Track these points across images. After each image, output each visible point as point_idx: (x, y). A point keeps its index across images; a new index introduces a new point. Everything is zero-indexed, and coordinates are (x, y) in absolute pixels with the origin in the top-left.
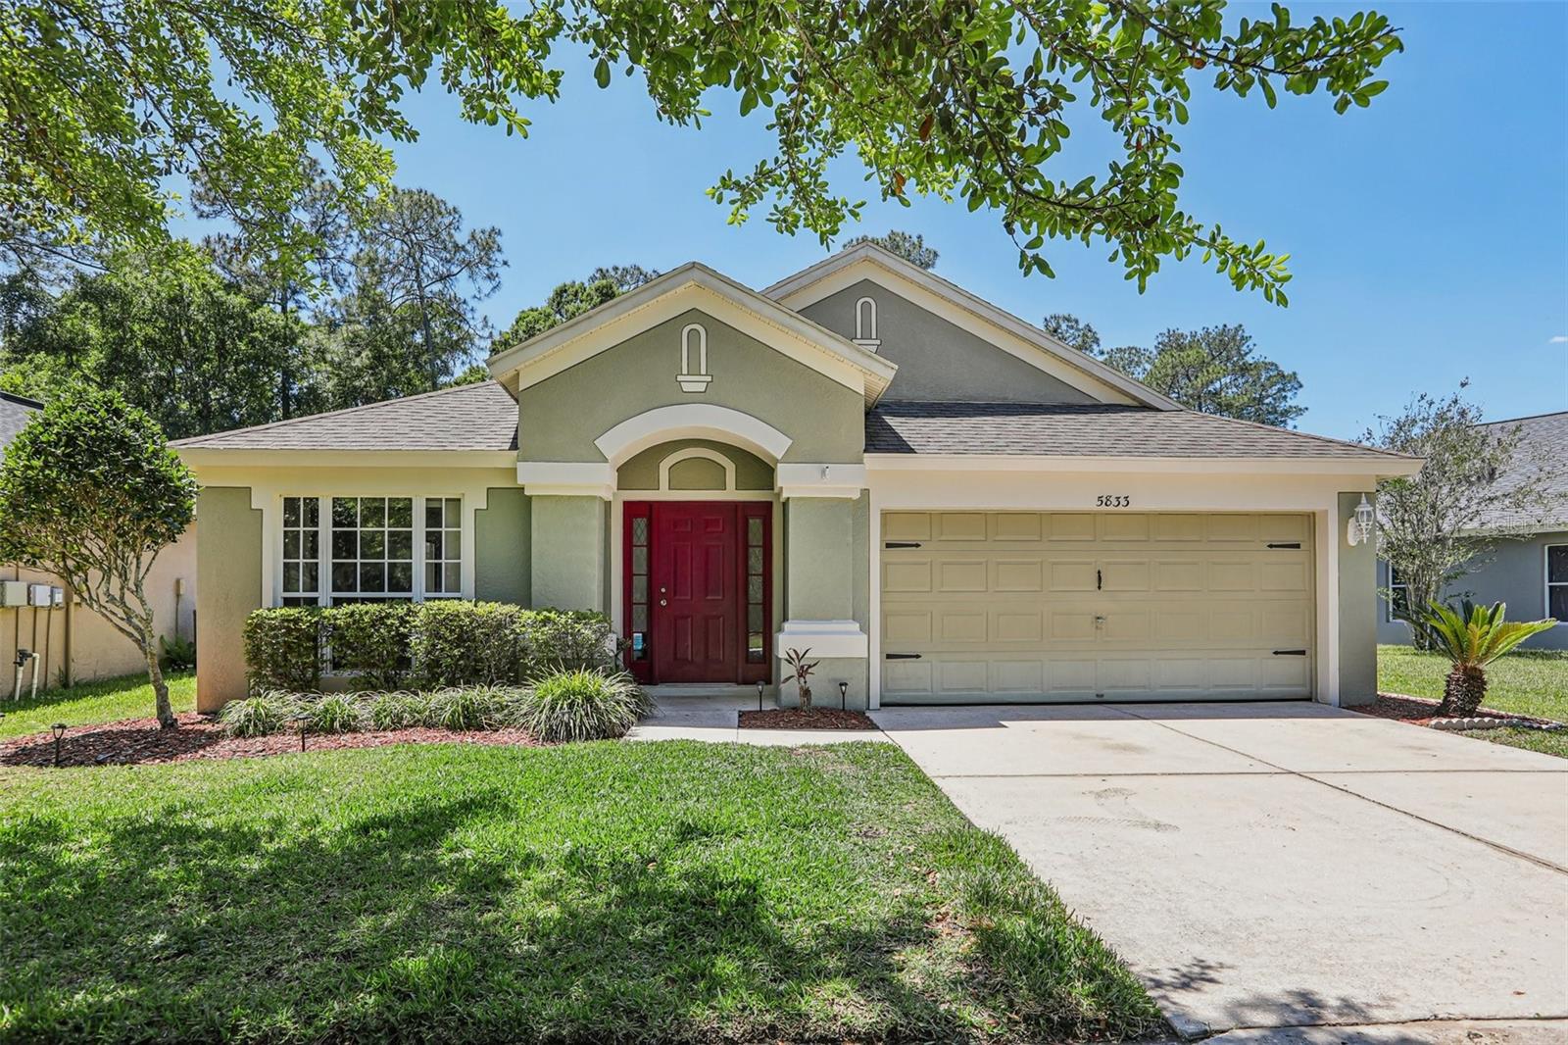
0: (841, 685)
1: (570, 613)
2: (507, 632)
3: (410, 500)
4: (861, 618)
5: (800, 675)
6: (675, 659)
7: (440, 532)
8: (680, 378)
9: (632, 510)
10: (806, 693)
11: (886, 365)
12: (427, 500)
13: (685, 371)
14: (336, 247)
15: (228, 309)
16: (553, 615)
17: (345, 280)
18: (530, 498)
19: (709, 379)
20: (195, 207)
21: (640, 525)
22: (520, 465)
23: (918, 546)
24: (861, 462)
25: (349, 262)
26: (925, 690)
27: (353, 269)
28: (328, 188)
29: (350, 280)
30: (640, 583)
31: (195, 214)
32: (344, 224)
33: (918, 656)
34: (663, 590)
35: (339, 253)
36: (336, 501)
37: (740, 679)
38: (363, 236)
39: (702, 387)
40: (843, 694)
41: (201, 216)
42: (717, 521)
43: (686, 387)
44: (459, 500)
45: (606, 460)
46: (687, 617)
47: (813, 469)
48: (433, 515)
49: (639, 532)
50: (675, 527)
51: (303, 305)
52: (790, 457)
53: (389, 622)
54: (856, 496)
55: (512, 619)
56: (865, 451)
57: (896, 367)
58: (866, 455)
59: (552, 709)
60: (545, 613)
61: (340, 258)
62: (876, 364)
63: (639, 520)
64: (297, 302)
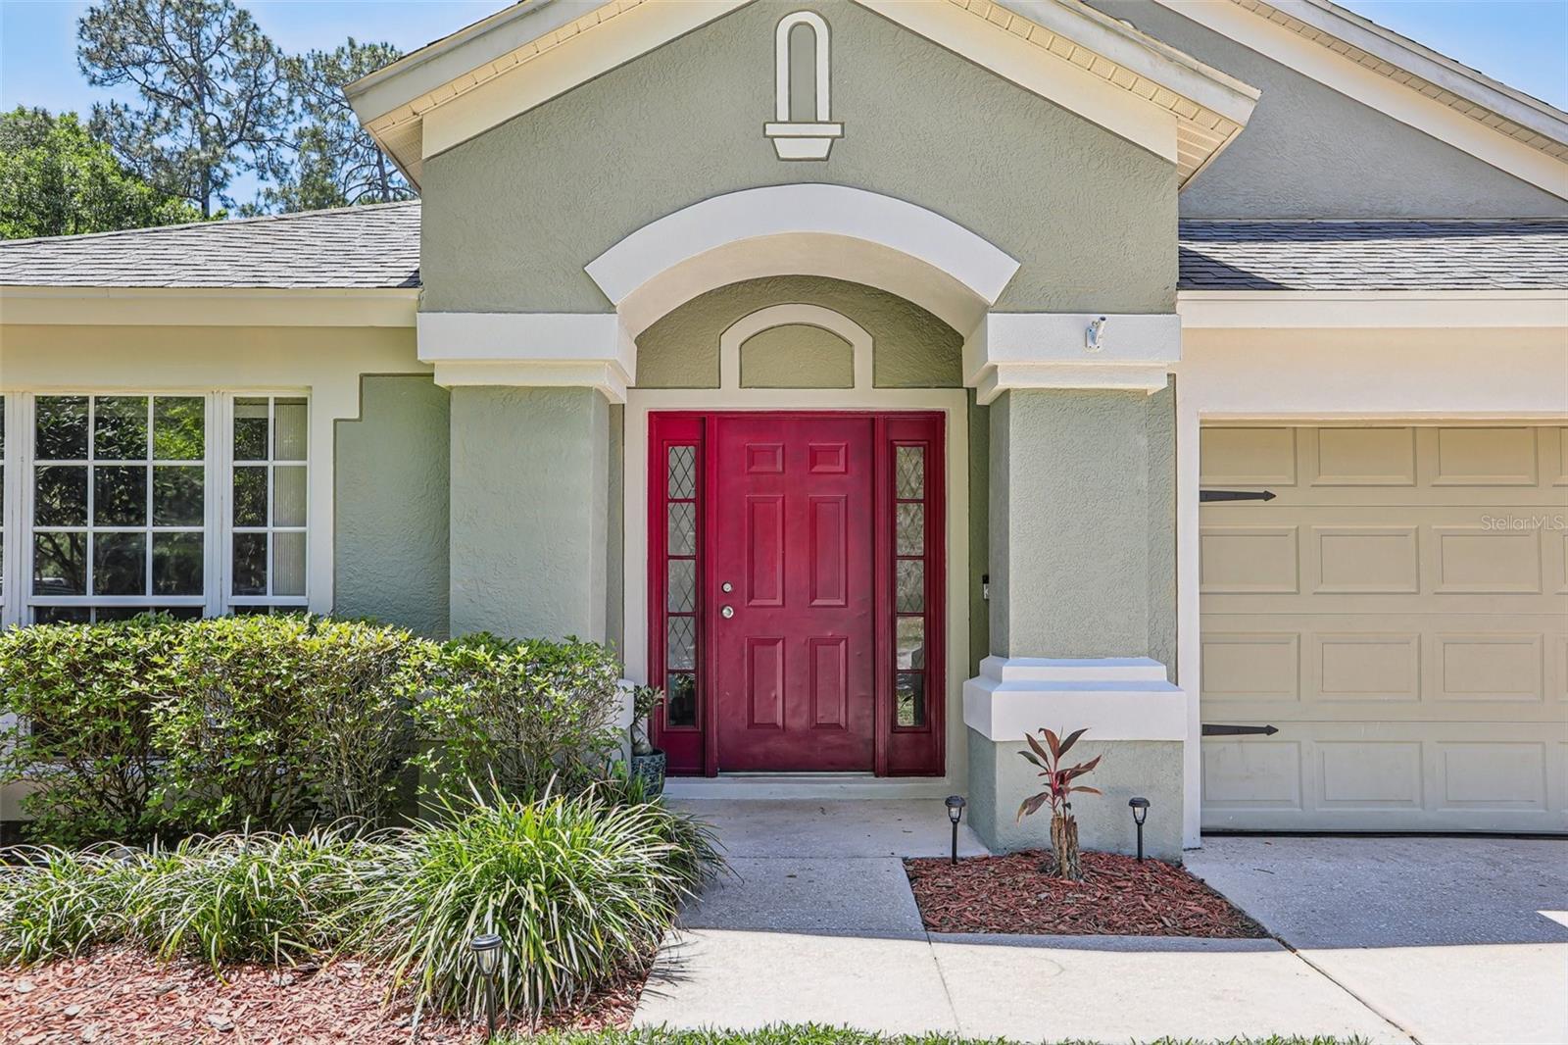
0: (1134, 803)
1: (523, 651)
2: (376, 691)
3: (199, 402)
4: (1165, 653)
5: (1058, 792)
6: (751, 724)
7: (265, 469)
8: (771, 129)
9: (666, 428)
10: (1069, 825)
11: (1232, 91)
12: (237, 402)
13: (783, 115)
14: (273, 127)
15: (124, 199)
16: (480, 654)
17: (287, 171)
18: (445, 395)
19: (836, 130)
20: (85, 70)
21: (682, 460)
22: (427, 323)
23: (1268, 496)
24: (1170, 310)
25: (291, 146)
26: (1288, 802)
27: (296, 156)
28: (262, 44)
29: (292, 170)
30: (681, 575)
31: (85, 79)
32: (284, 95)
33: (1270, 730)
34: (728, 588)
35: (278, 134)
36: (42, 403)
37: (881, 762)
38: (308, 106)
39: (820, 149)
40: (1140, 825)
41: (93, 82)
42: (836, 450)
43: (786, 149)
44: (302, 402)
45: (610, 308)
46: (775, 642)
47: (1065, 326)
48: (251, 435)
49: (679, 472)
50: (752, 462)
51: (230, 203)
52: (1013, 300)
53: (112, 666)
54: (1157, 384)
55: (391, 659)
56: (1180, 287)
57: (1257, 94)
58: (1182, 294)
59: (459, 917)
60: (463, 650)
61: (280, 141)
62: (1213, 89)
63: (680, 449)
64: (223, 198)
